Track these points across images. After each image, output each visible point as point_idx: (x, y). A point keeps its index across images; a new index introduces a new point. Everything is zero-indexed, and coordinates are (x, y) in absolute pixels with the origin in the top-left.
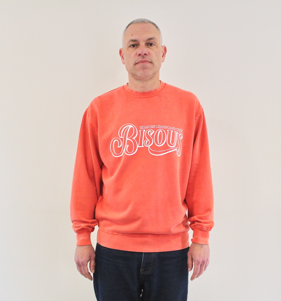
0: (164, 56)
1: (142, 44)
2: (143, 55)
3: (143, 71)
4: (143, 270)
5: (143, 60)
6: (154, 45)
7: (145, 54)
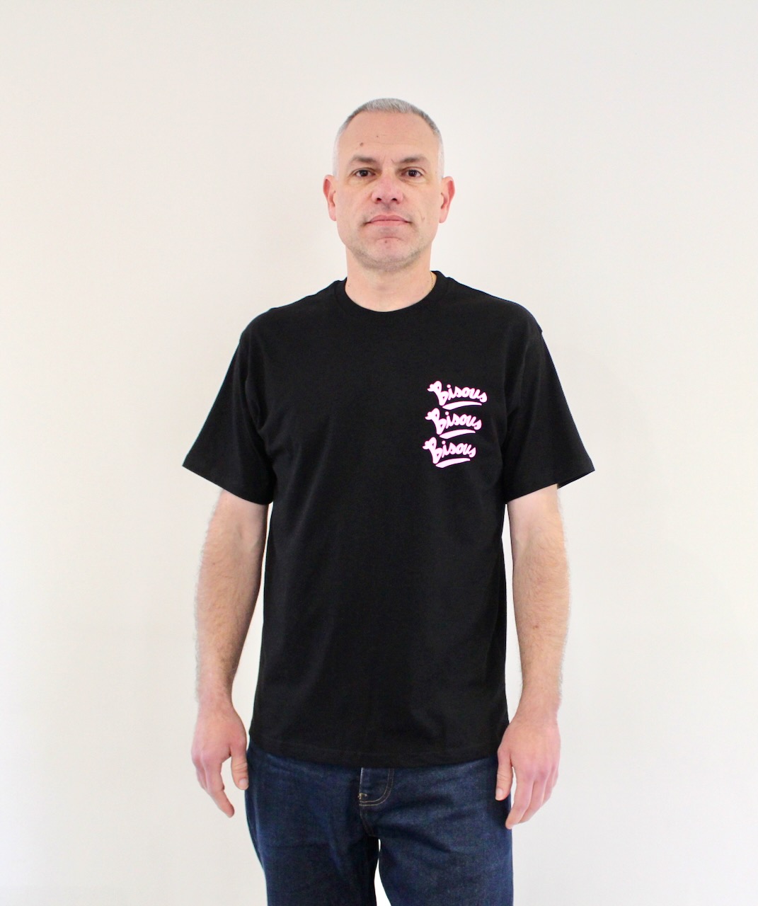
0: (446, 206)
1: (389, 170)
6: (421, 175)
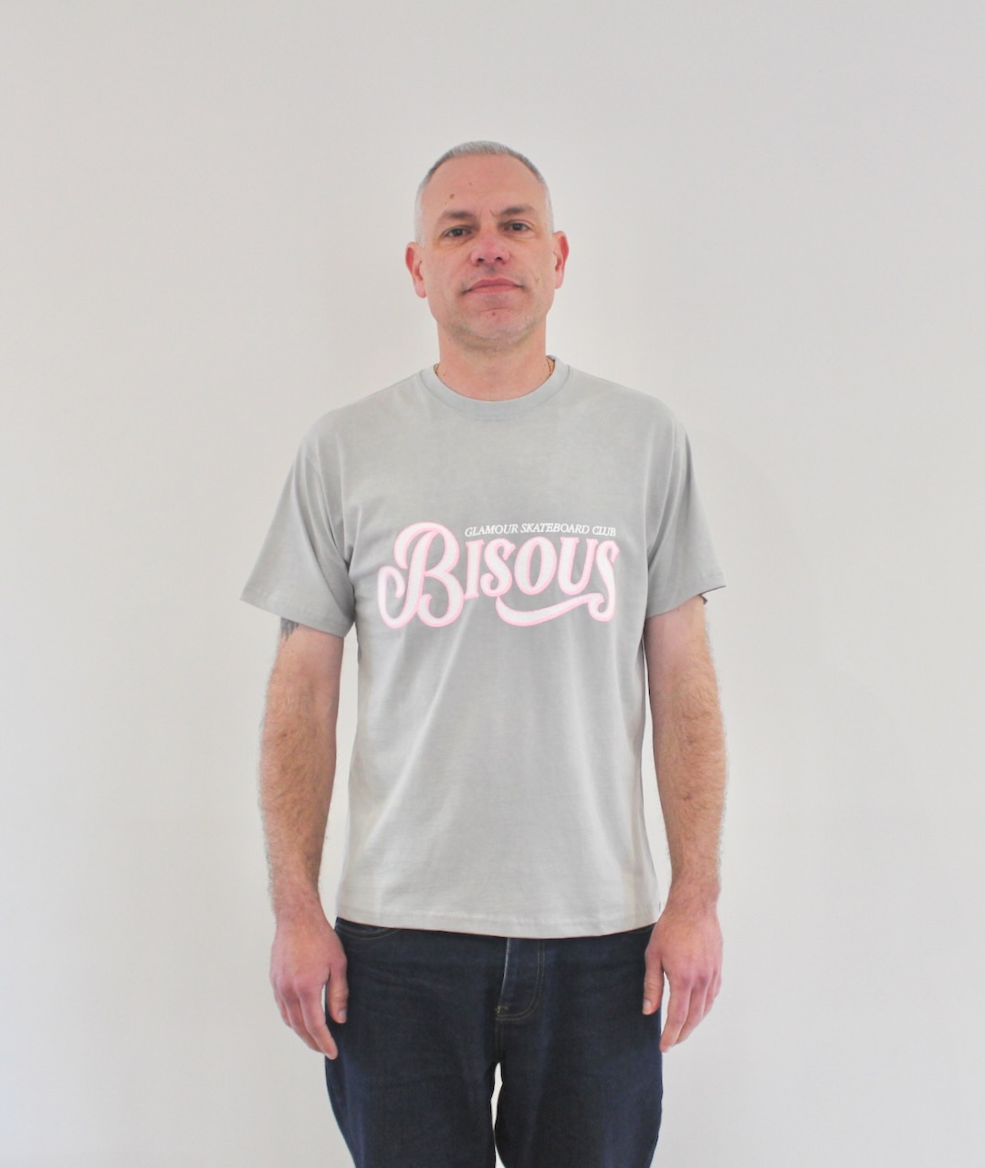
2: (493, 261)
3: (494, 314)
4: (506, 1008)
5: (492, 279)
7: (499, 259)
